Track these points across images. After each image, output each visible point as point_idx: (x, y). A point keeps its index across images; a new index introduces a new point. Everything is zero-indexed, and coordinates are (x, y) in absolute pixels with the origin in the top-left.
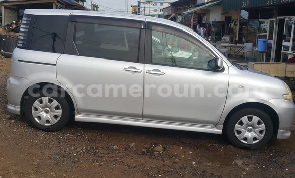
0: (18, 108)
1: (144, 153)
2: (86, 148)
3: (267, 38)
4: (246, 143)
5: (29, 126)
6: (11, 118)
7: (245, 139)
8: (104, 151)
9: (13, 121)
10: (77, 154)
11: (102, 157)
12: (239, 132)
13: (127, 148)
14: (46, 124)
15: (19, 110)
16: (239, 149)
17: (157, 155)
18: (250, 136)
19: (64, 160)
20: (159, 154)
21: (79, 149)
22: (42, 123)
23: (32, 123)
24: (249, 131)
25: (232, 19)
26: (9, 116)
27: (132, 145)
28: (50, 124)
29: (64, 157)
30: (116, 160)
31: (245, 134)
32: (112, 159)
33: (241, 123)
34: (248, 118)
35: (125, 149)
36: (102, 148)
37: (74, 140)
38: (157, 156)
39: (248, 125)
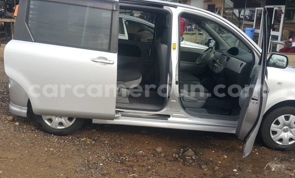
0: (24, 109)
1: (176, 159)
2: (111, 155)
3: (254, 27)
4: (281, 144)
5: (38, 129)
6: (13, 120)
7: (281, 140)
8: (132, 158)
9: (17, 124)
10: (104, 164)
11: (131, 166)
12: (275, 133)
13: (155, 154)
14: (59, 128)
15: (26, 111)
16: (274, 151)
17: (191, 161)
18: (286, 136)
19: (92, 173)
20: (192, 159)
21: (103, 158)
22: (54, 126)
23: (41, 126)
24: (285, 131)
25: (216, 7)
26: (11, 118)
27: (159, 150)
28: (63, 127)
29: (90, 168)
30: (148, 170)
31: (281, 135)
32: (144, 169)
33: (277, 123)
34: (285, 117)
35: (154, 156)
36: (128, 154)
37: (93, 145)
38: (192, 163)
39: (285, 125)
